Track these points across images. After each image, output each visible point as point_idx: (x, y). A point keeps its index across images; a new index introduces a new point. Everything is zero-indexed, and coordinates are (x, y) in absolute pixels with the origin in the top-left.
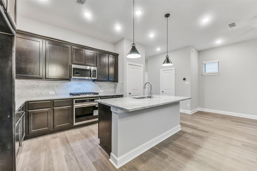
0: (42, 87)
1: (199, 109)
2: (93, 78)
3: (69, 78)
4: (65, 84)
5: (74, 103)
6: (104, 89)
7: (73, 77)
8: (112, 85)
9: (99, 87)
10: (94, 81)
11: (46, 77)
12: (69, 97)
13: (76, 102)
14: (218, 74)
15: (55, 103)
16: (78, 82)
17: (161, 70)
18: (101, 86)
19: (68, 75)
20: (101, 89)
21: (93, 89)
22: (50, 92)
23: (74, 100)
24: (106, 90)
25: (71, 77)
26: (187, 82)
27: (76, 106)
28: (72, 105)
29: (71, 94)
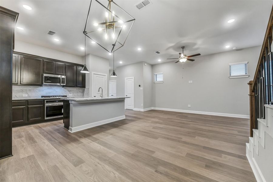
0: (16, 91)
1: (153, 108)
2: (62, 84)
3: (41, 84)
4: (37, 88)
5: (45, 103)
6: (73, 93)
7: (44, 83)
8: (81, 90)
9: (69, 91)
10: (63, 86)
11: (21, 83)
12: (40, 98)
13: (47, 102)
14: (163, 82)
15: (29, 102)
16: (49, 87)
17: (126, 78)
18: (70, 90)
19: (40, 82)
20: (71, 94)
21: (63, 93)
22: (23, 95)
23: (45, 101)
24: (75, 94)
25: (42, 83)
26: (141, 88)
27: (47, 105)
28: (44, 104)
29: (42, 97)
